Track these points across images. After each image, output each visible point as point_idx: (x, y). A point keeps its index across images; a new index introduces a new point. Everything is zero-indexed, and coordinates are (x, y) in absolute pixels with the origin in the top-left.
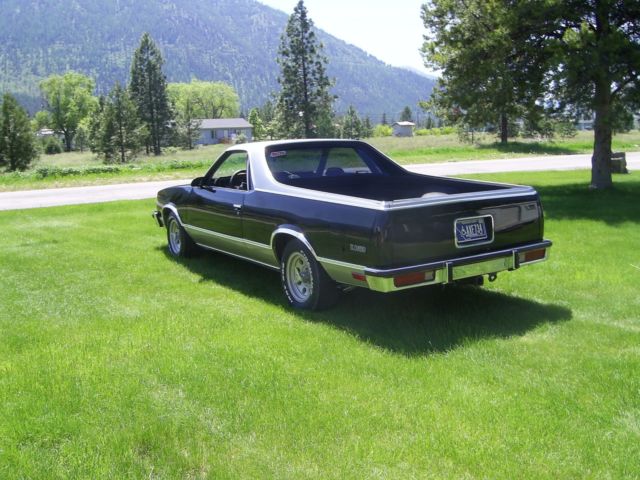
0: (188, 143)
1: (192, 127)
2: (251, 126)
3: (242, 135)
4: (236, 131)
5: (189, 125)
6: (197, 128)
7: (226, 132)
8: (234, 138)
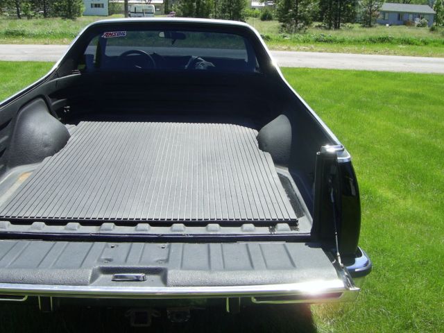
0: (368, 22)
1: (373, 8)
2: (435, 12)
3: (424, 20)
4: (420, 15)
5: (371, 6)
6: (377, 9)
7: (411, 16)
8: (417, 21)
